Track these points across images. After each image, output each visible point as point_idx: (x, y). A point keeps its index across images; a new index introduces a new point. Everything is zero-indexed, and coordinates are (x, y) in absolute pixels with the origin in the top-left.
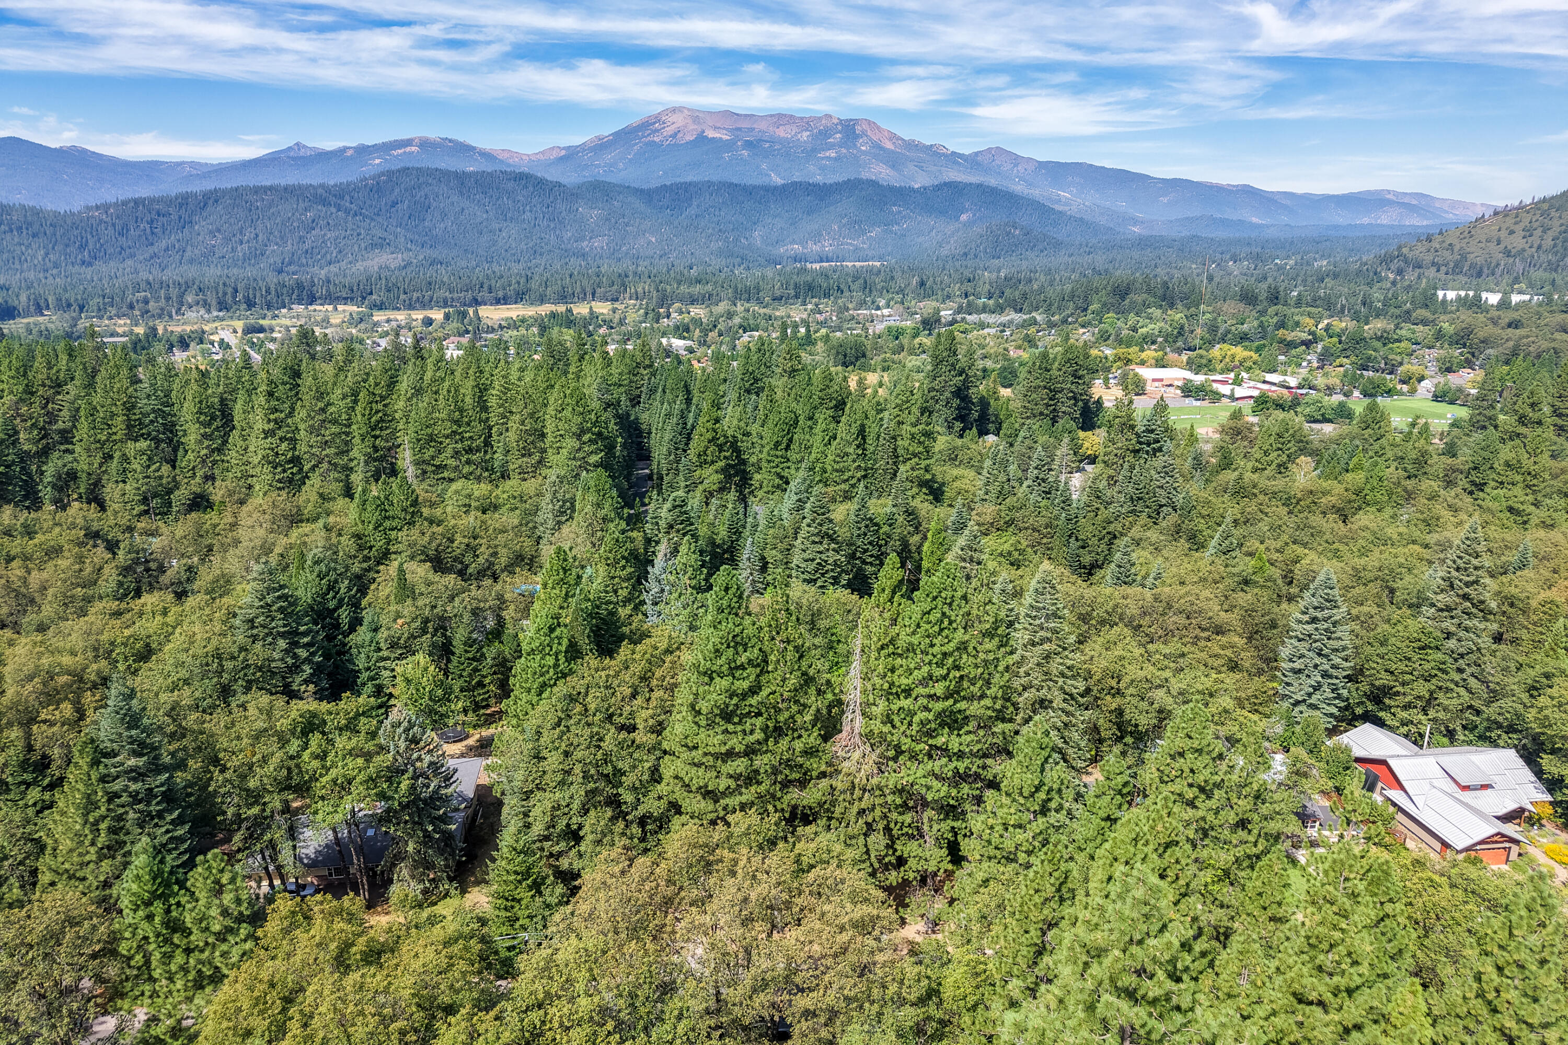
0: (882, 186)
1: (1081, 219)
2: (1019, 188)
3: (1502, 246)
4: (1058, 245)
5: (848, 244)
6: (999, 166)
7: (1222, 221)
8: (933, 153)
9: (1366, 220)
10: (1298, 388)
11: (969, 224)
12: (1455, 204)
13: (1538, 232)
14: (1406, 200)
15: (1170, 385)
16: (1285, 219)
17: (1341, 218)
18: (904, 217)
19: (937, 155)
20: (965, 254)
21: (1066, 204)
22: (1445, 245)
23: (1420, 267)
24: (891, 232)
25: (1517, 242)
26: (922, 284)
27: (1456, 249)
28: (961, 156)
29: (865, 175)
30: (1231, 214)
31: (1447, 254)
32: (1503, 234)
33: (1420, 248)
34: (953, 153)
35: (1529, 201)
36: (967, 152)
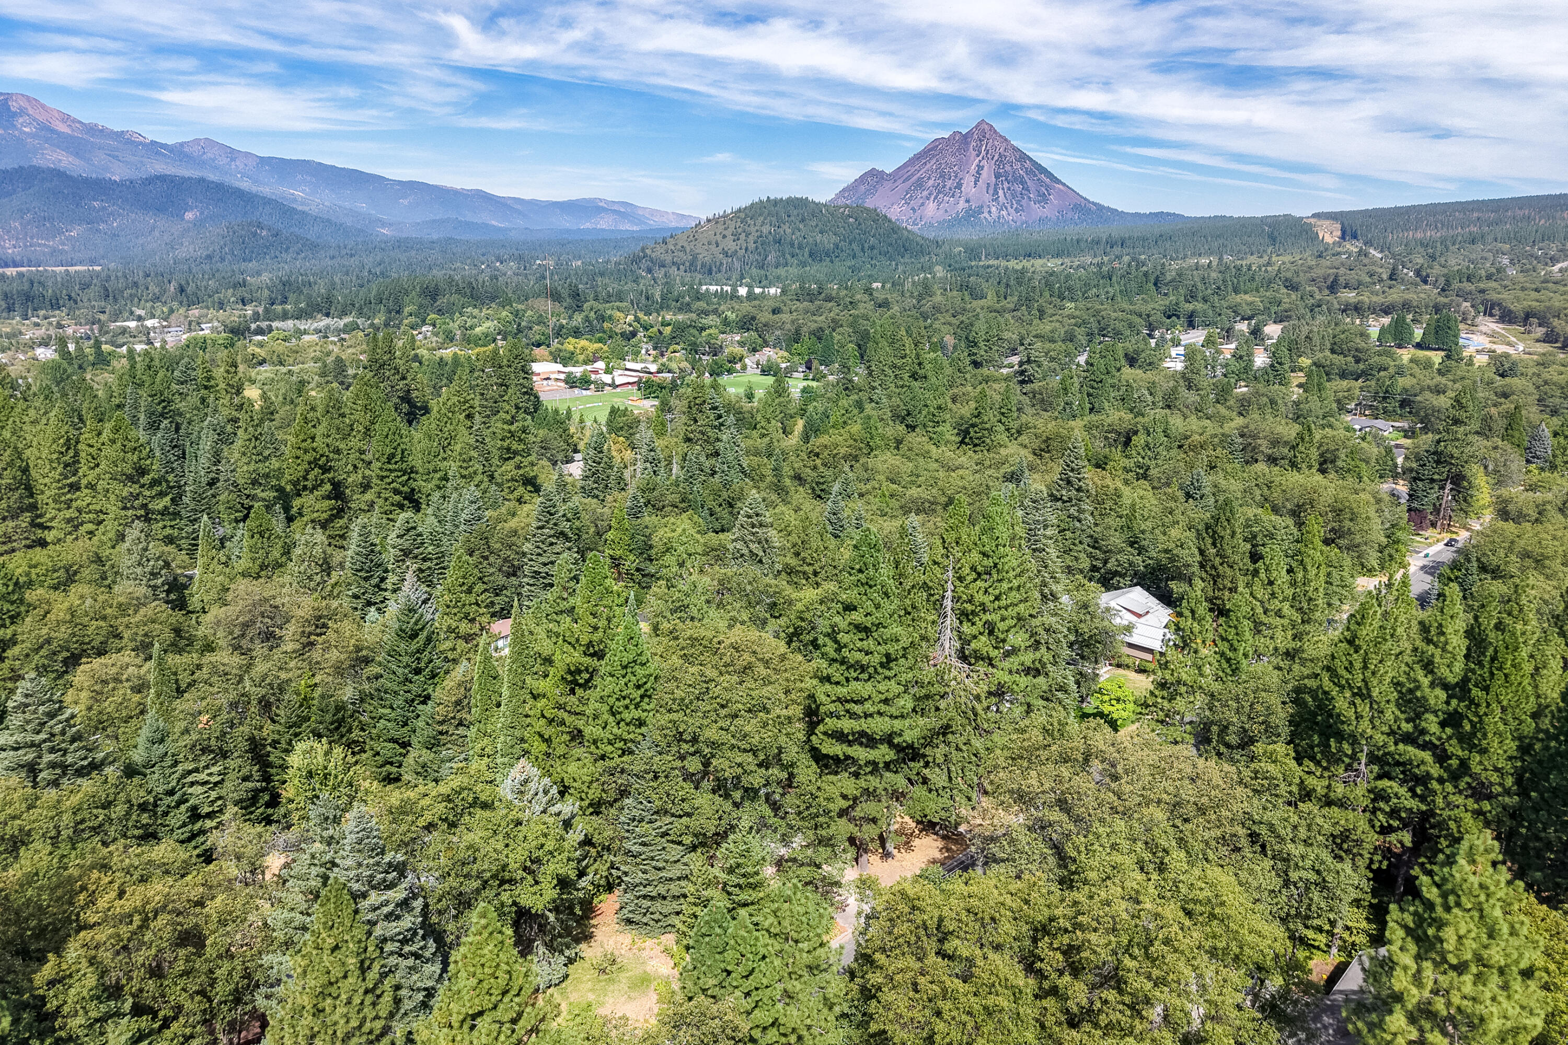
0: (71, 177)
1: (328, 221)
2: (245, 185)
3: (720, 248)
4: (314, 247)
5: (40, 245)
6: (213, 160)
7: (468, 224)
8: (125, 140)
9: (588, 225)
10: (658, 372)
11: (198, 224)
12: (654, 212)
13: (743, 236)
14: (616, 207)
15: (548, 379)
16: (520, 223)
17: (566, 223)
18: (112, 214)
19: (130, 142)
20: (209, 257)
21: (303, 204)
22: (679, 247)
23: (664, 266)
24: (99, 231)
25: (730, 245)
26: (182, 290)
27: (688, 250)
28: (164, 146)
29: (37, 161)
30: (469, 217)
31: (681, 254)
32: (719, 238)
33: (660, 249)
34: (153, 143)
35: (729, 211)
36: (170, 141)
